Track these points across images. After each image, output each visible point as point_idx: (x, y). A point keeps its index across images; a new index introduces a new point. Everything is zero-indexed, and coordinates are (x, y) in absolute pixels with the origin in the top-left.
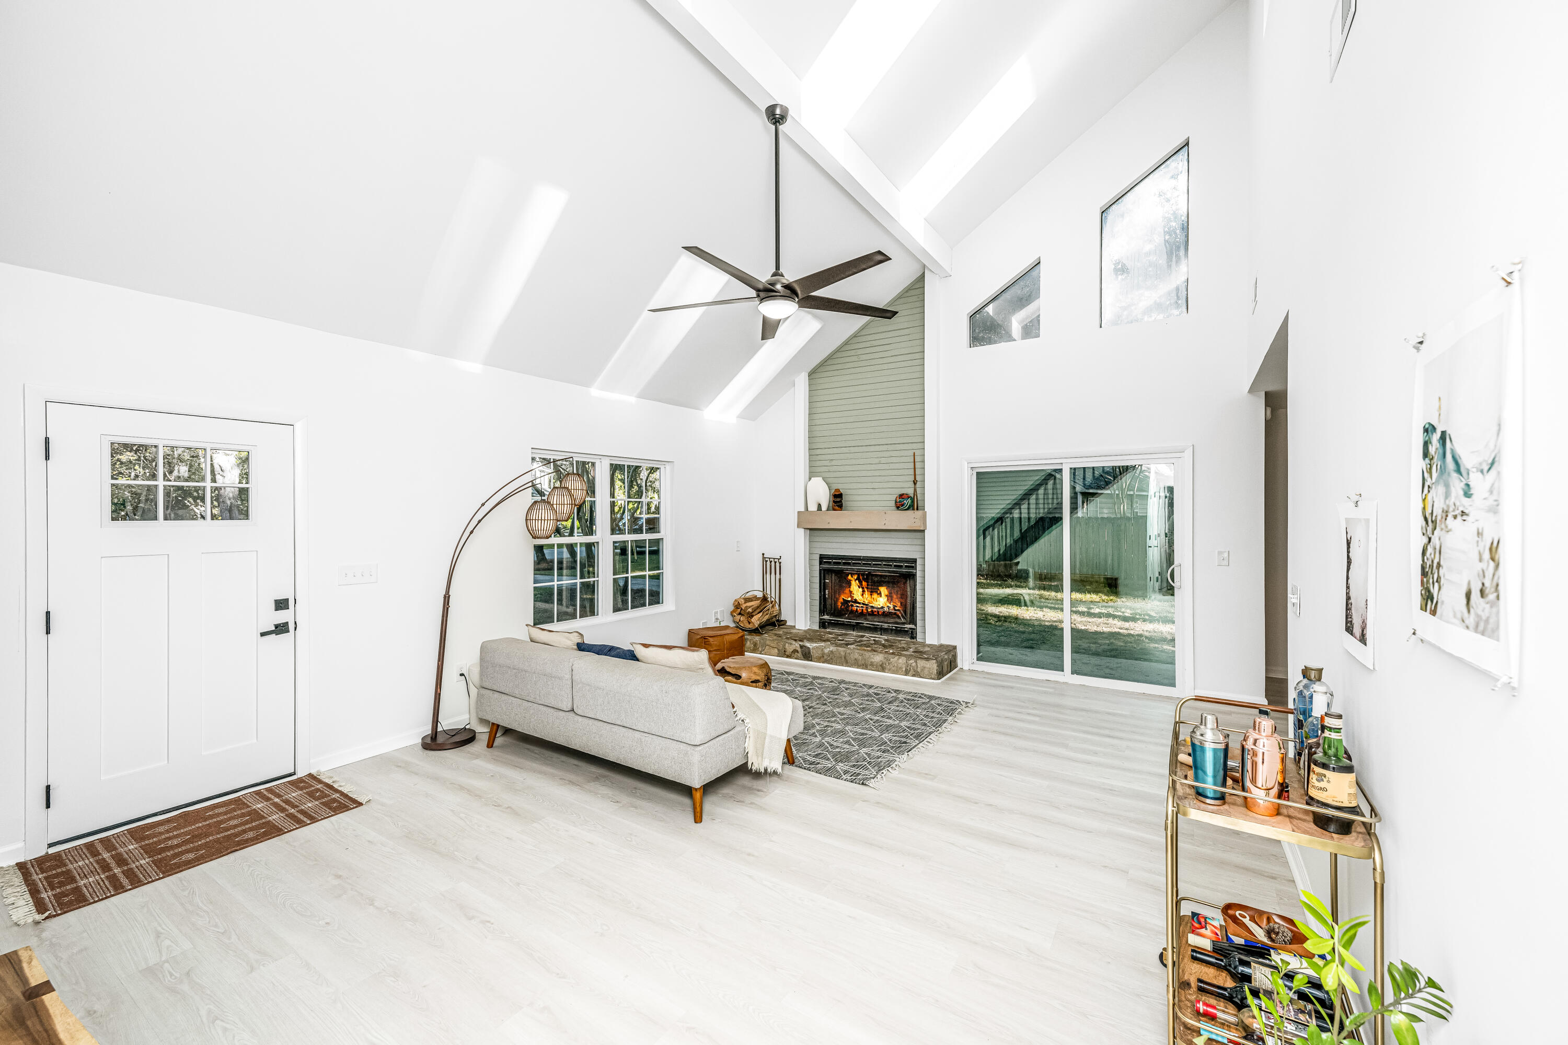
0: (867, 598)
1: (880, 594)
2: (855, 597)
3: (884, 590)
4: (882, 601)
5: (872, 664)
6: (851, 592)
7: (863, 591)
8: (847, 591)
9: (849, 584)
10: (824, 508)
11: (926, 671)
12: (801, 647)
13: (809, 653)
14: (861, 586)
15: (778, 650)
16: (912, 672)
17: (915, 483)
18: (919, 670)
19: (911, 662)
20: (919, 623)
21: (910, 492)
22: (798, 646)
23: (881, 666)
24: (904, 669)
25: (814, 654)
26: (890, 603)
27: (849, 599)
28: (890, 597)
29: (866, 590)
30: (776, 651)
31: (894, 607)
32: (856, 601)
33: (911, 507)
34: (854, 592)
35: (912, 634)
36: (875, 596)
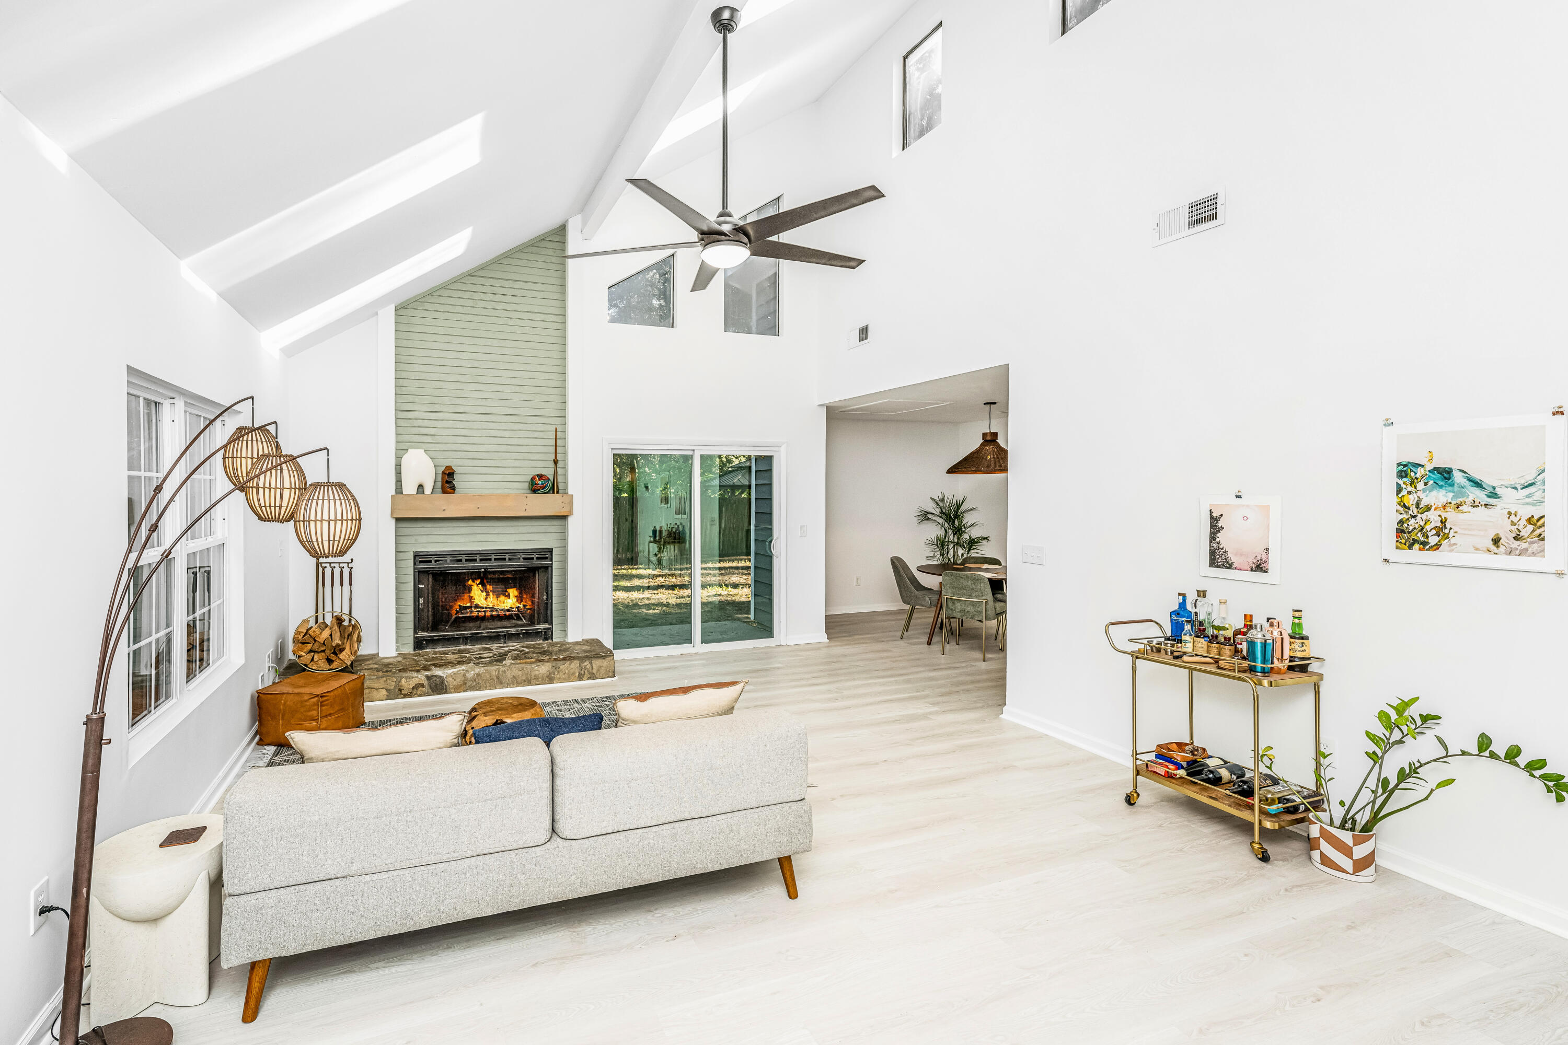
0: (492, 601)
1: (509, 596)
2: (476, 602)
3: (513, 592)
4: (510, 602)
5: (536, 678)
6: (471, 598)
7: (488, 595)
8: (466, 596)
9: (470, 589)
10: (428, 490)
11: (603, 671)
12: (428, 678)
13: (442, 683)
14: (485, 589)
15: (388, 690)
16: (587, 675)
17: (556, 462)
18: (594, 671)
19: (585, 664)
20: (555, 621)
21: (549, 473)
22: (423, 678)
23: (548, 677)
24: (577, 674)
25: (451, 682)
26: (520, 603)
27: (468, 605)
28: (520, 598)
29: (491, 594)
30: (384, 692)
31: (524, 606)
32: (477, 606)
33: (553, 489)
34: (476, 597)
35: (547, 635)
36: (502, 598)
